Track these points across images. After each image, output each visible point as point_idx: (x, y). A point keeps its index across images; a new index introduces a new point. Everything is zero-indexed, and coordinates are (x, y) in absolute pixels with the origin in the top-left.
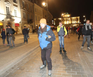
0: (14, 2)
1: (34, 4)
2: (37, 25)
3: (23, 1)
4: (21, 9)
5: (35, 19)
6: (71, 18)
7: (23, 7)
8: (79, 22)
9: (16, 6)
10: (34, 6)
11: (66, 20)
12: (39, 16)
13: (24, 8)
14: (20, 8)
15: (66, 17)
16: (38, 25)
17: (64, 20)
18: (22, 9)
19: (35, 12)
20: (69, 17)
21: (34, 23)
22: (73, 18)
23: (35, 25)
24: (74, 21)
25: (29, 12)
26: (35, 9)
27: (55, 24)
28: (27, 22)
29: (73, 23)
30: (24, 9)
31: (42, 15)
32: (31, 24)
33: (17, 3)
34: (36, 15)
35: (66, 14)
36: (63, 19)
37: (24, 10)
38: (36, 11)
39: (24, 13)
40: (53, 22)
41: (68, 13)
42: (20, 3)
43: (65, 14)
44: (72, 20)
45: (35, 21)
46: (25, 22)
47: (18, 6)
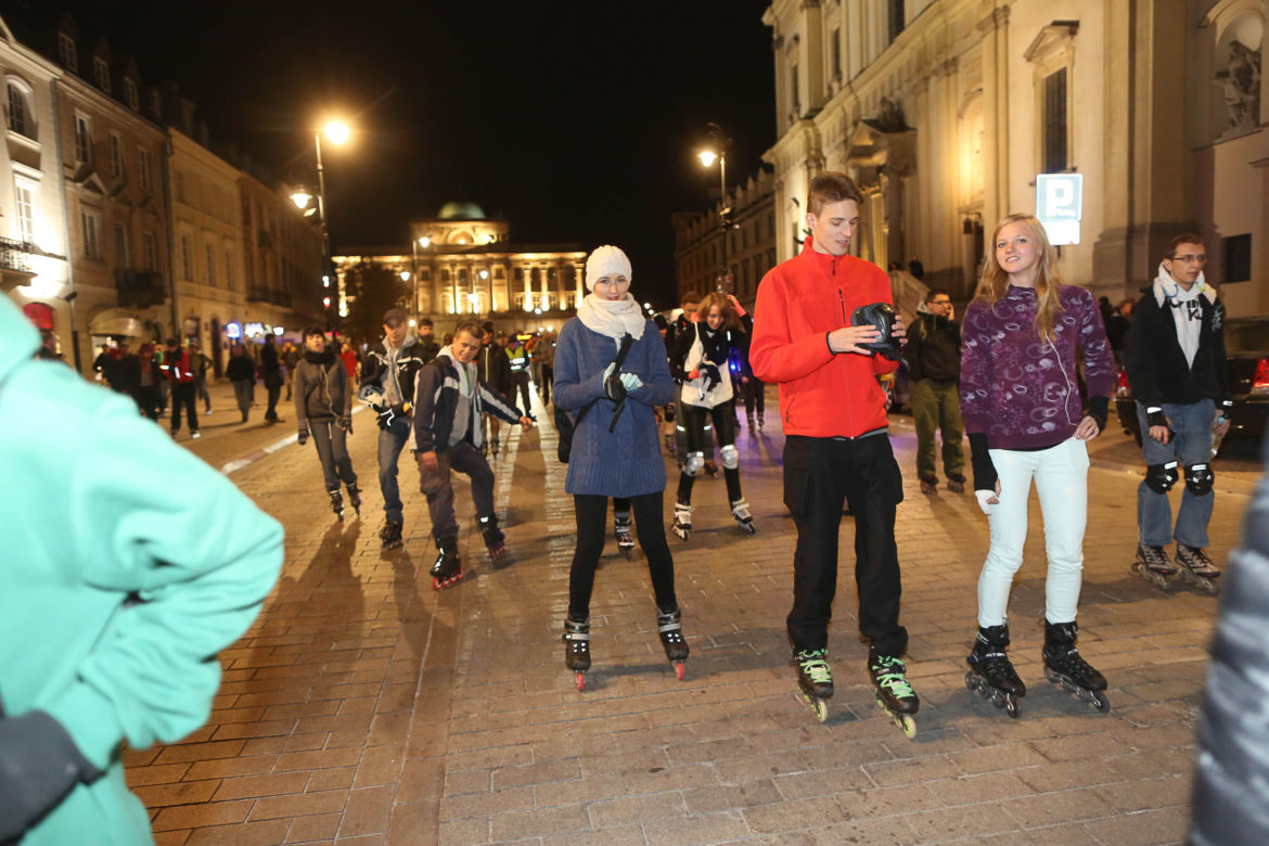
0: (13, 128)
1: (172, 131)
2: (189, 323)
3: (81, 115)
4: (70, 187)
5: (179, 269)
6: (508, 263)
7: (78, 164)
9: (32, 160)
10: (164, 151)
11: (465, 279)
12: (210, 237)
13: (95, 177)
14: (57, 176)
15: (463, 251)
16: (206, 319)
17: (446, 277)
18: (76, 180)
19: (174, 204)
20: (489, 248)
21: (168, 301)
22: (530, 259)
23: (173, 323)
24: (536, 287)
25: (125, 209)
26: (180, 176)
27: (344, 312)
28: (112, 292)
29: (528, 307)
30: (92, 187)
31: (239, 234)
32: (146, 314)
33: (34, 137)
34: (182, 229)
35: (460, 218)
36: (434, 266)
37: (88, 193)
38: (181, 200)
39: (89, 213)
40: (333, 291)
41: (476, 212)
42: (59, 132)
43: (448, 212)
44: (519, 274)
45: (180, 285)
46: (98, 290)
47: (50, 161)
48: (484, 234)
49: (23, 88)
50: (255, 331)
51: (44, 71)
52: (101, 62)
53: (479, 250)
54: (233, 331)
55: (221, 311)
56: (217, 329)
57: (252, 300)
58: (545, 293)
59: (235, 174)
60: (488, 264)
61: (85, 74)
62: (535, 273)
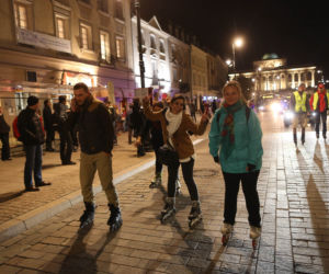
1: (192, 45)
2: (195, 96)
3: (173, 45)
4: (171, 64)
5: (193, 82)
6: (286, 72)
7: (172, 58)
8: (313, 85)
10: (190, 51)
11: (271, 79)
12: (199, 73)
13: (176, 60)
14: (168, 62)
15: (269, 69)
16: (198, 95)
17: (264, 79)
18: (172, 62)
20: (280, 68)
21: (190, 91)
22: (294, 71)
23: (191, 97)
24: (296, 80)
25: (181, 68)
26: (193, 58)
29: (293, 87)
30: (175, 63)
31: (206, 71)
34: (194, 71)
35: (269, 59)
36: (260, 75)
37: (174, 65)
38: (193, 64)
39: (174, 70)
41: (275, 56)
42: (168, 50)
43: (265, 57)
44: (290, 76)
47: (167, 58)
48: (278, 63)
49: (162, 41)
50: (210, 98)
51: (166, 36)
52: (177, 31)
53: (276, 69)
54: (205, 98)
55: (202, 93)
56: (201, 98)
57: (209, 89)
58: (300, 82)
59: (205, 54)
60: (279, 74)
61: (173, 34)
62: (296, 76)
